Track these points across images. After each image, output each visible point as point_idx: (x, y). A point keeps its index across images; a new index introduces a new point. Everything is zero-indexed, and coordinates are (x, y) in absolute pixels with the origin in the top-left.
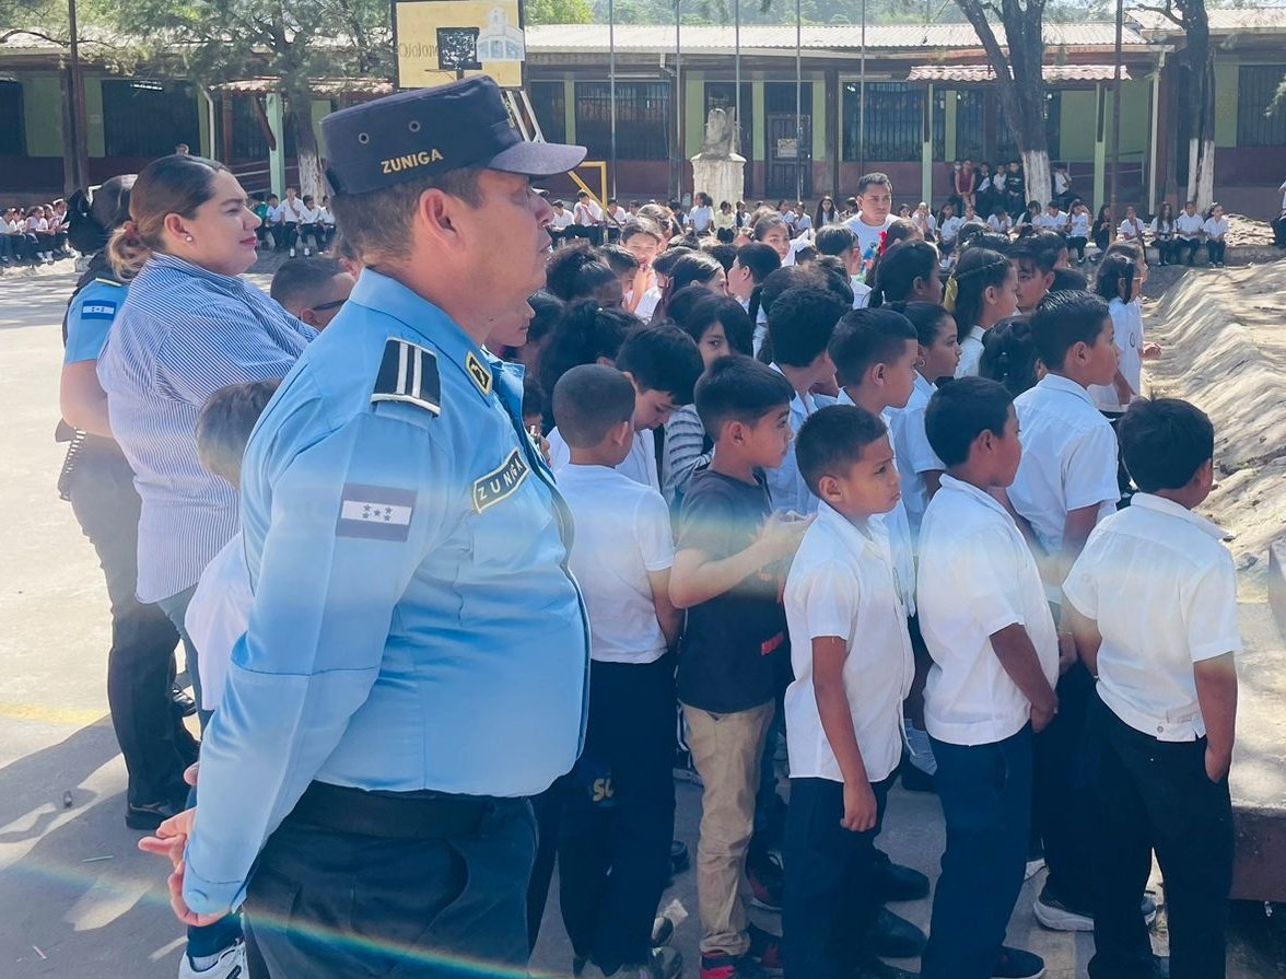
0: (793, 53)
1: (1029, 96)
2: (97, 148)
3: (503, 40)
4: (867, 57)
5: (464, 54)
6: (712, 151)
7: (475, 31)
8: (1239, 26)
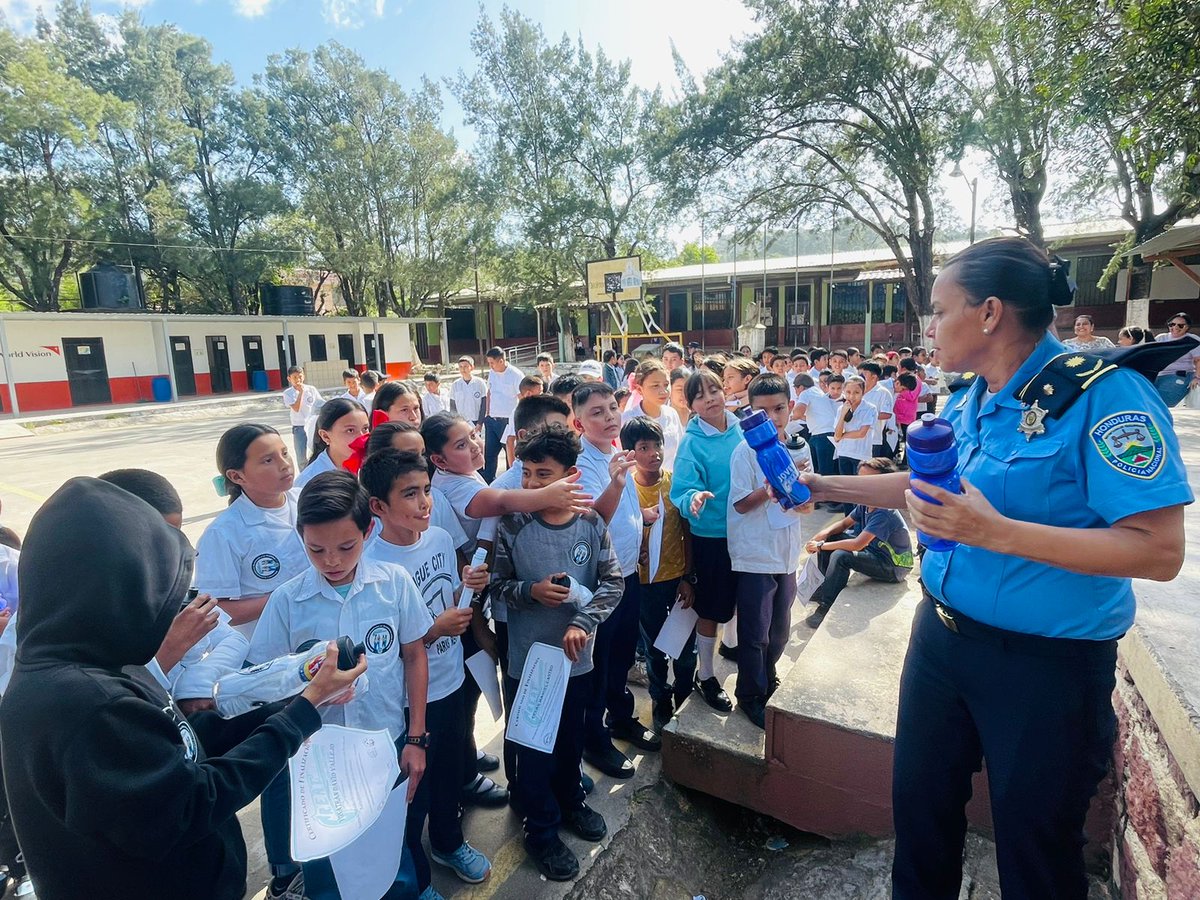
0: (794, 271)
1: (923, 285)
2: (500, 335)
3: (632, 277)
4: (835, 269)
5: (616, 285)
6: (748, 324)
7: (620, 274)
8: (1063, 235)
